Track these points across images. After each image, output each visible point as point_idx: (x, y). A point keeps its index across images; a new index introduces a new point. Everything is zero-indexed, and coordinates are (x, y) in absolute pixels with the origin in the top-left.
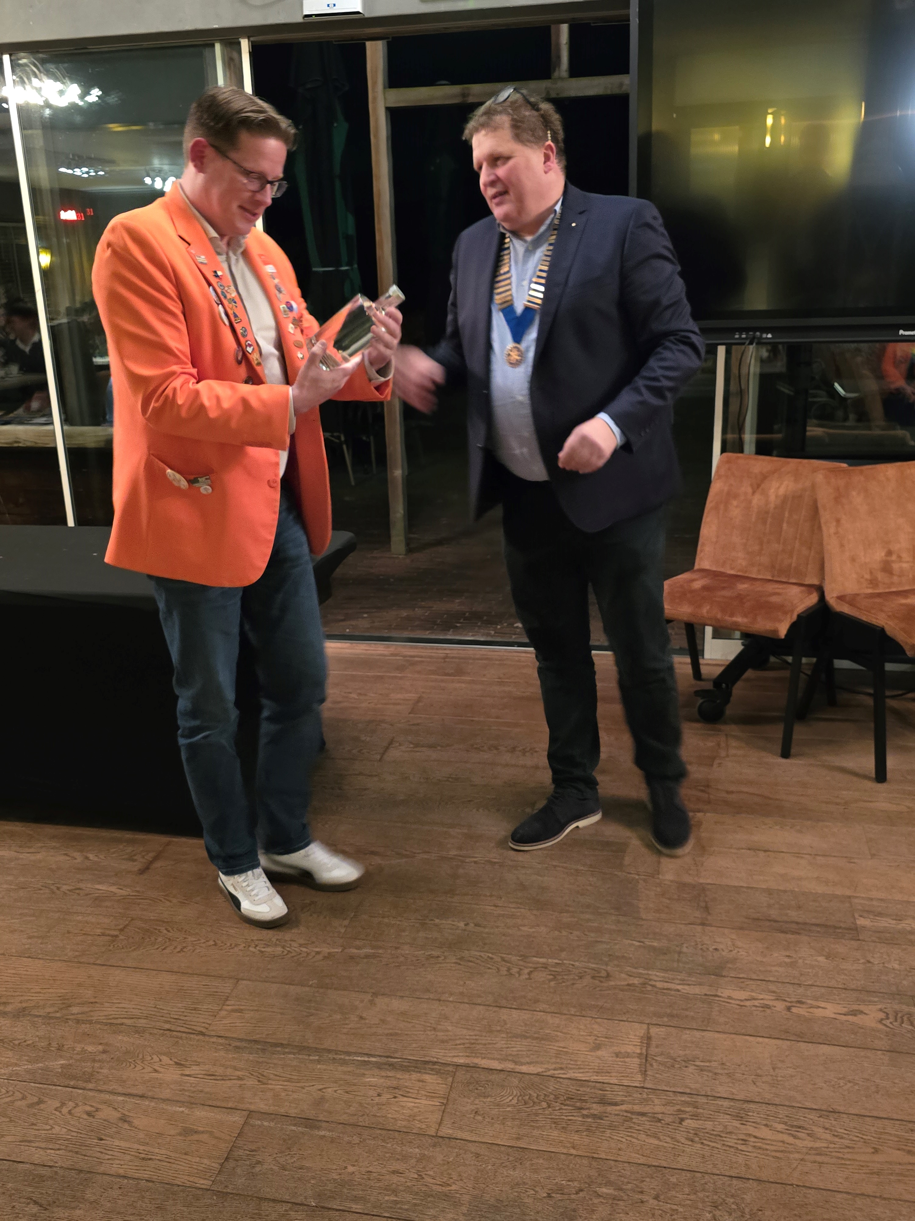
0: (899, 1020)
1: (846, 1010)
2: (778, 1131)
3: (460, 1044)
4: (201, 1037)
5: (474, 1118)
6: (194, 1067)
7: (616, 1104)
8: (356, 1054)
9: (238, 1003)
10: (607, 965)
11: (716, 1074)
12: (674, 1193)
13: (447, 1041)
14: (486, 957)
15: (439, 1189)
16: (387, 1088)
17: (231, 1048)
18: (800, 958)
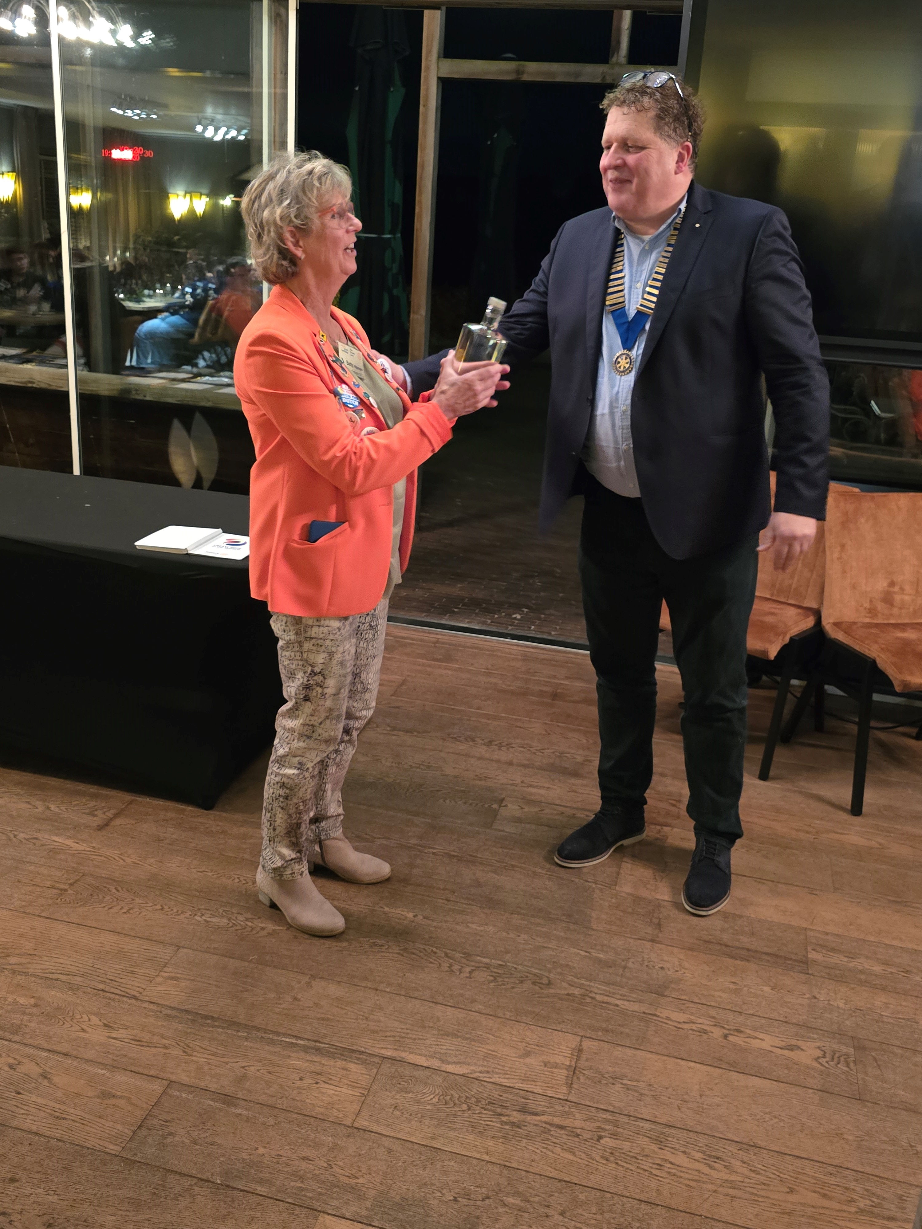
0: (836, 1060)
1: (784, 1044)
2: (695, 1160)
3: (390, 1036)
4: (133, 1001)
5: (392, 1113)
6: (121, 1031)
7: (536, 1114)
8: (285, 1035)
9: (176, 971)
10: (550, 972)
11: (642, 1094)
12: (580, 1211)
13: (377, 1032)
14: (429, 951)
15: (347, 1180)
16: (311, 1073)
17: (161, 1015)
18: (745, 986)
